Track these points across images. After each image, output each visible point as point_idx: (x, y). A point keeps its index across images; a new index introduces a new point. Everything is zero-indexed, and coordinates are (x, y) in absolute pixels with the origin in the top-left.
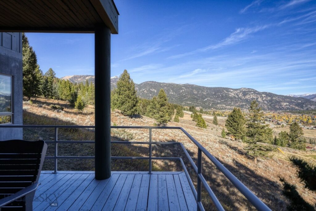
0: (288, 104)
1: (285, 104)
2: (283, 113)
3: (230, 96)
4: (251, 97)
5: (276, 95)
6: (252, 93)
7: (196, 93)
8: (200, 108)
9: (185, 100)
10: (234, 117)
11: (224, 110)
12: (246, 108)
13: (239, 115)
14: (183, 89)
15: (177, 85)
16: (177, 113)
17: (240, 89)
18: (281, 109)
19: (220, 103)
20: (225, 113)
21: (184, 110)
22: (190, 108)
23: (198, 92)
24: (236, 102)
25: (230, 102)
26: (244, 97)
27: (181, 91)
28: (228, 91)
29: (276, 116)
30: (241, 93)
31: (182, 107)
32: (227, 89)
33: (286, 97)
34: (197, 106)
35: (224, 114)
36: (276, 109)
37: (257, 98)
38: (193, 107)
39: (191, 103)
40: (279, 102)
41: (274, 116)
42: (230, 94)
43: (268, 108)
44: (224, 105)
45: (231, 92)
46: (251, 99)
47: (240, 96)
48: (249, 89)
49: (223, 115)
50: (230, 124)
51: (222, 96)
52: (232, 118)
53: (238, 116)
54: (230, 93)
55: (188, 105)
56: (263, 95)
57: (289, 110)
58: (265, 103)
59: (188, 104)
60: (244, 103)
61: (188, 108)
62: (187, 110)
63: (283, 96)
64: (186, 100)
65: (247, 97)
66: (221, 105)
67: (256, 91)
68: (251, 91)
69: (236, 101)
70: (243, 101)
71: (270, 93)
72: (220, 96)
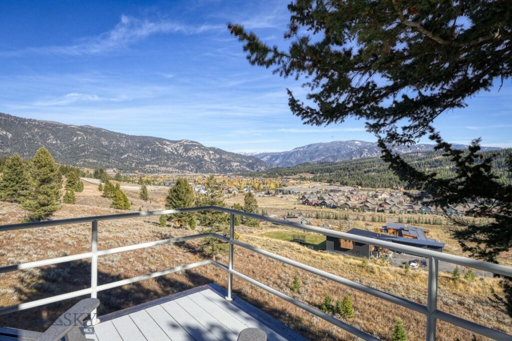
0: (238, 164)
1: (236, 164)
2: (233, 177)
3: (166, 151)
4: (196, 154)
5: (226, 153)
6: (197, 147)
7: (105, 143)
8: (114, 171)
9: (83, 156)
10: (178, 193)
11: (156, 174)
12: (188, 170)
13: (185, 188)
14: (79, 135)
15: (65, 126)
16: (70, 184)
17: (180, 141)
18: (231, 171)
19: (150, 162)
20: (158, 180)
21: (84, 176)
22: (96, 173)
23: (110, 142)
24: (175, 161)
25: (165, 161)
26: (186, 154)
27: (75, 139)
28: (162, 144)
29: (226, 181)
30: (182, 148)
31: (78, 171)
32: (161, 141)
33: (237, 155)
34: (108, 167)
35: (156, 181)
36: (226, 171)
37: (203, 156)
38: (102, 171)
39: (95, 161)
40: (229, 162)
41: (224, 181)
42: (165, 148)
43: (217, 169)
44: (157, 166)
45: (167, 145)
46: (196, 156)
47: (180, 152)
48: (192, 142)
49: (156, 183)
50: (173, 203)
51: (154, 151)
52: (175, 194)
53: (184, 190)
54: (165, 146)
55: (90, 165)
56: (211, 152)
57: (239, 173)
58: (213, 163)
59: (89, 163)
60: (186, 163)
61: (92, 172)
62: (90, 177)
63: (233, 154)
64: (86, 157)
65: (190, 153)
66: (151, 166)
67: (202, 146)
68: (195, 146)
69: (174, 159)
70: (184, 159)
71: (218, 149)
72: (150, 150)
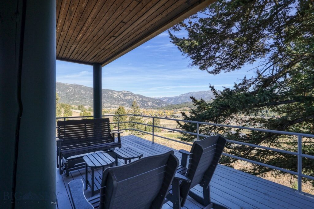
0: (151, 103)
1: (150, 103)
2: (149, 109)
3: (114, 96)
4: (130, 98)
5: (145, 97)
6: (130, 95)
7: (84, 93)
8: (88, 107)
9: (72, 99)
10: (119, 113)
11: (109, 108)
12: (126, 106)
13: (123, 111)
14: (70, 89)
15: (64, 84)
16: (65, 112)
17: (121, 91)
18: (148, 107)
19: (106, 102)
20: (110, 111)
21: (73, 109)
22: (79, 107)
23: (86, 92)
24: (119, 102)
25: (114, 102)
26: (125, 98)
27: (68, 91)
28: (112, 93)
29: (145, 111)
30: (122, 95)
31: (70, 106)
32: (112, 91)
33: (151, 98)
34: (85, 105)
36: (145, 107)
37: (133, 99)
38: (82, 106)
39: (79, 102)
40: (147, 102)
41: (144, 112)
42: (114, 95)
43: (140, 106)
44: (110, 104)
45: (115, 94)
46: (129, 99)
47: (122, 97)
48: (128, 92)
50: (116, 119)
51: (108, 97)
52: (117, 114)
53: (122, 112)
54: (114, 94)
55: (76, 104)
56: (137, 97)
57: (152, 107)
58: (138, 102)
59: (75, 103)
60: (124, 103)
61: (77, 107)
62: (76, 109)
63: (149, 98)
64: (74, 100)
65: (127, 98)
66: (107, 104)
67: (133, 94)
68: (129, 94)
69: (119, 100)
70: (123, 100)
71: (141, 95)
72: (106, 96)
